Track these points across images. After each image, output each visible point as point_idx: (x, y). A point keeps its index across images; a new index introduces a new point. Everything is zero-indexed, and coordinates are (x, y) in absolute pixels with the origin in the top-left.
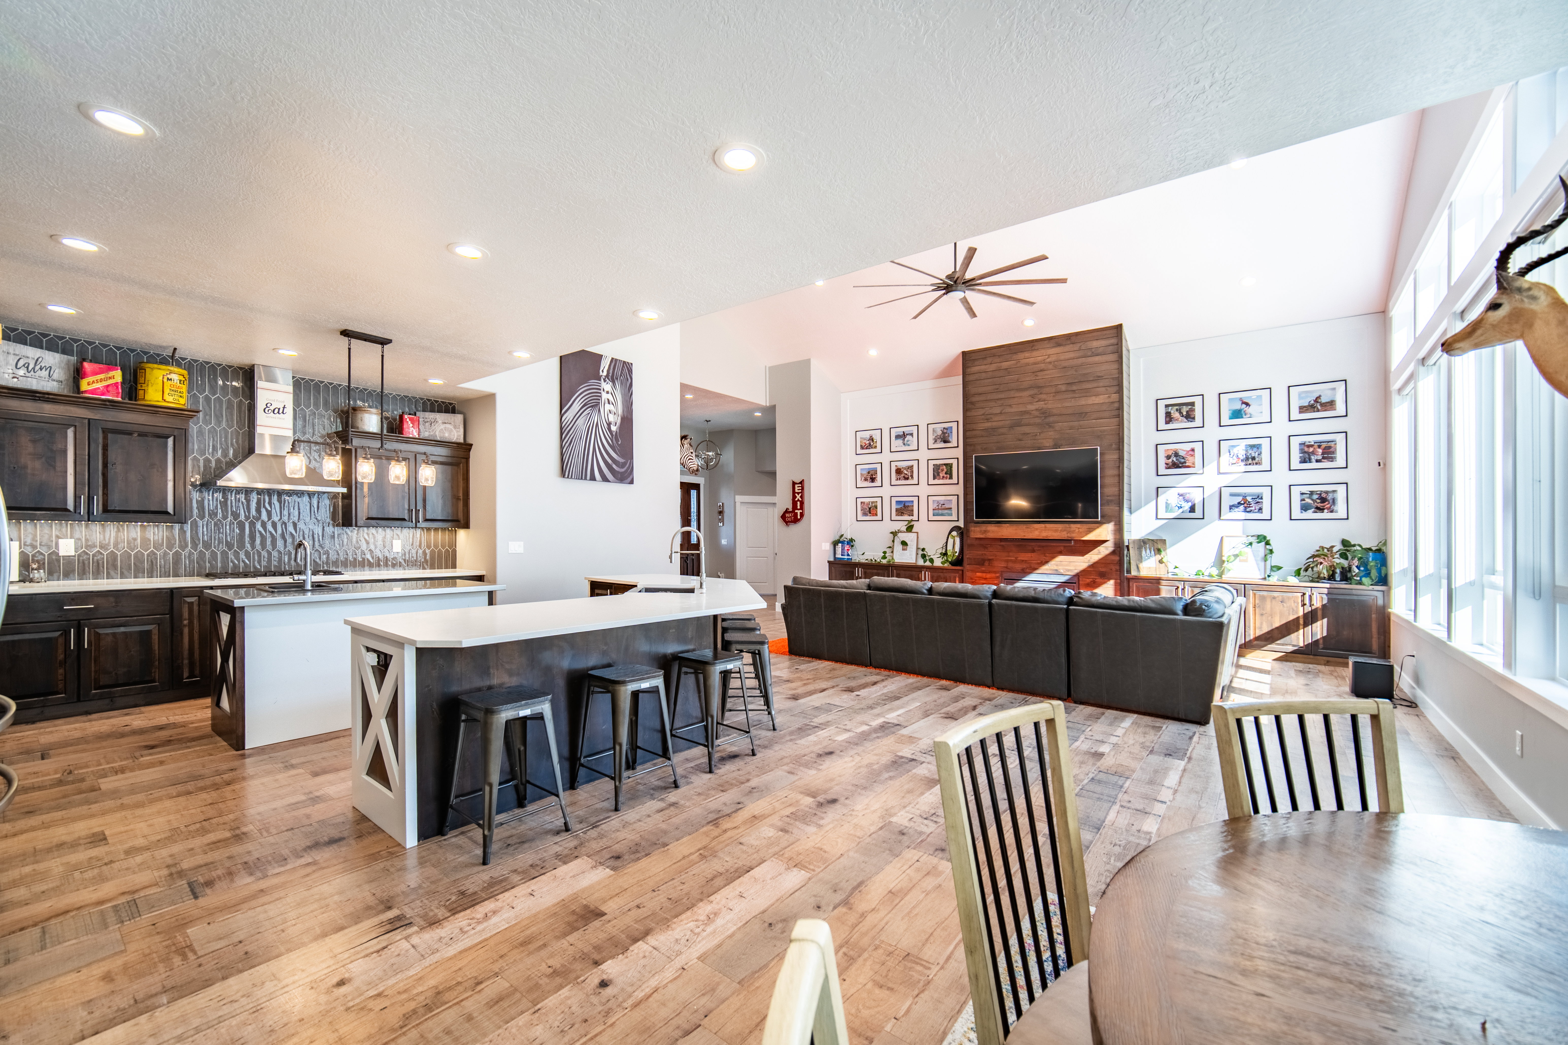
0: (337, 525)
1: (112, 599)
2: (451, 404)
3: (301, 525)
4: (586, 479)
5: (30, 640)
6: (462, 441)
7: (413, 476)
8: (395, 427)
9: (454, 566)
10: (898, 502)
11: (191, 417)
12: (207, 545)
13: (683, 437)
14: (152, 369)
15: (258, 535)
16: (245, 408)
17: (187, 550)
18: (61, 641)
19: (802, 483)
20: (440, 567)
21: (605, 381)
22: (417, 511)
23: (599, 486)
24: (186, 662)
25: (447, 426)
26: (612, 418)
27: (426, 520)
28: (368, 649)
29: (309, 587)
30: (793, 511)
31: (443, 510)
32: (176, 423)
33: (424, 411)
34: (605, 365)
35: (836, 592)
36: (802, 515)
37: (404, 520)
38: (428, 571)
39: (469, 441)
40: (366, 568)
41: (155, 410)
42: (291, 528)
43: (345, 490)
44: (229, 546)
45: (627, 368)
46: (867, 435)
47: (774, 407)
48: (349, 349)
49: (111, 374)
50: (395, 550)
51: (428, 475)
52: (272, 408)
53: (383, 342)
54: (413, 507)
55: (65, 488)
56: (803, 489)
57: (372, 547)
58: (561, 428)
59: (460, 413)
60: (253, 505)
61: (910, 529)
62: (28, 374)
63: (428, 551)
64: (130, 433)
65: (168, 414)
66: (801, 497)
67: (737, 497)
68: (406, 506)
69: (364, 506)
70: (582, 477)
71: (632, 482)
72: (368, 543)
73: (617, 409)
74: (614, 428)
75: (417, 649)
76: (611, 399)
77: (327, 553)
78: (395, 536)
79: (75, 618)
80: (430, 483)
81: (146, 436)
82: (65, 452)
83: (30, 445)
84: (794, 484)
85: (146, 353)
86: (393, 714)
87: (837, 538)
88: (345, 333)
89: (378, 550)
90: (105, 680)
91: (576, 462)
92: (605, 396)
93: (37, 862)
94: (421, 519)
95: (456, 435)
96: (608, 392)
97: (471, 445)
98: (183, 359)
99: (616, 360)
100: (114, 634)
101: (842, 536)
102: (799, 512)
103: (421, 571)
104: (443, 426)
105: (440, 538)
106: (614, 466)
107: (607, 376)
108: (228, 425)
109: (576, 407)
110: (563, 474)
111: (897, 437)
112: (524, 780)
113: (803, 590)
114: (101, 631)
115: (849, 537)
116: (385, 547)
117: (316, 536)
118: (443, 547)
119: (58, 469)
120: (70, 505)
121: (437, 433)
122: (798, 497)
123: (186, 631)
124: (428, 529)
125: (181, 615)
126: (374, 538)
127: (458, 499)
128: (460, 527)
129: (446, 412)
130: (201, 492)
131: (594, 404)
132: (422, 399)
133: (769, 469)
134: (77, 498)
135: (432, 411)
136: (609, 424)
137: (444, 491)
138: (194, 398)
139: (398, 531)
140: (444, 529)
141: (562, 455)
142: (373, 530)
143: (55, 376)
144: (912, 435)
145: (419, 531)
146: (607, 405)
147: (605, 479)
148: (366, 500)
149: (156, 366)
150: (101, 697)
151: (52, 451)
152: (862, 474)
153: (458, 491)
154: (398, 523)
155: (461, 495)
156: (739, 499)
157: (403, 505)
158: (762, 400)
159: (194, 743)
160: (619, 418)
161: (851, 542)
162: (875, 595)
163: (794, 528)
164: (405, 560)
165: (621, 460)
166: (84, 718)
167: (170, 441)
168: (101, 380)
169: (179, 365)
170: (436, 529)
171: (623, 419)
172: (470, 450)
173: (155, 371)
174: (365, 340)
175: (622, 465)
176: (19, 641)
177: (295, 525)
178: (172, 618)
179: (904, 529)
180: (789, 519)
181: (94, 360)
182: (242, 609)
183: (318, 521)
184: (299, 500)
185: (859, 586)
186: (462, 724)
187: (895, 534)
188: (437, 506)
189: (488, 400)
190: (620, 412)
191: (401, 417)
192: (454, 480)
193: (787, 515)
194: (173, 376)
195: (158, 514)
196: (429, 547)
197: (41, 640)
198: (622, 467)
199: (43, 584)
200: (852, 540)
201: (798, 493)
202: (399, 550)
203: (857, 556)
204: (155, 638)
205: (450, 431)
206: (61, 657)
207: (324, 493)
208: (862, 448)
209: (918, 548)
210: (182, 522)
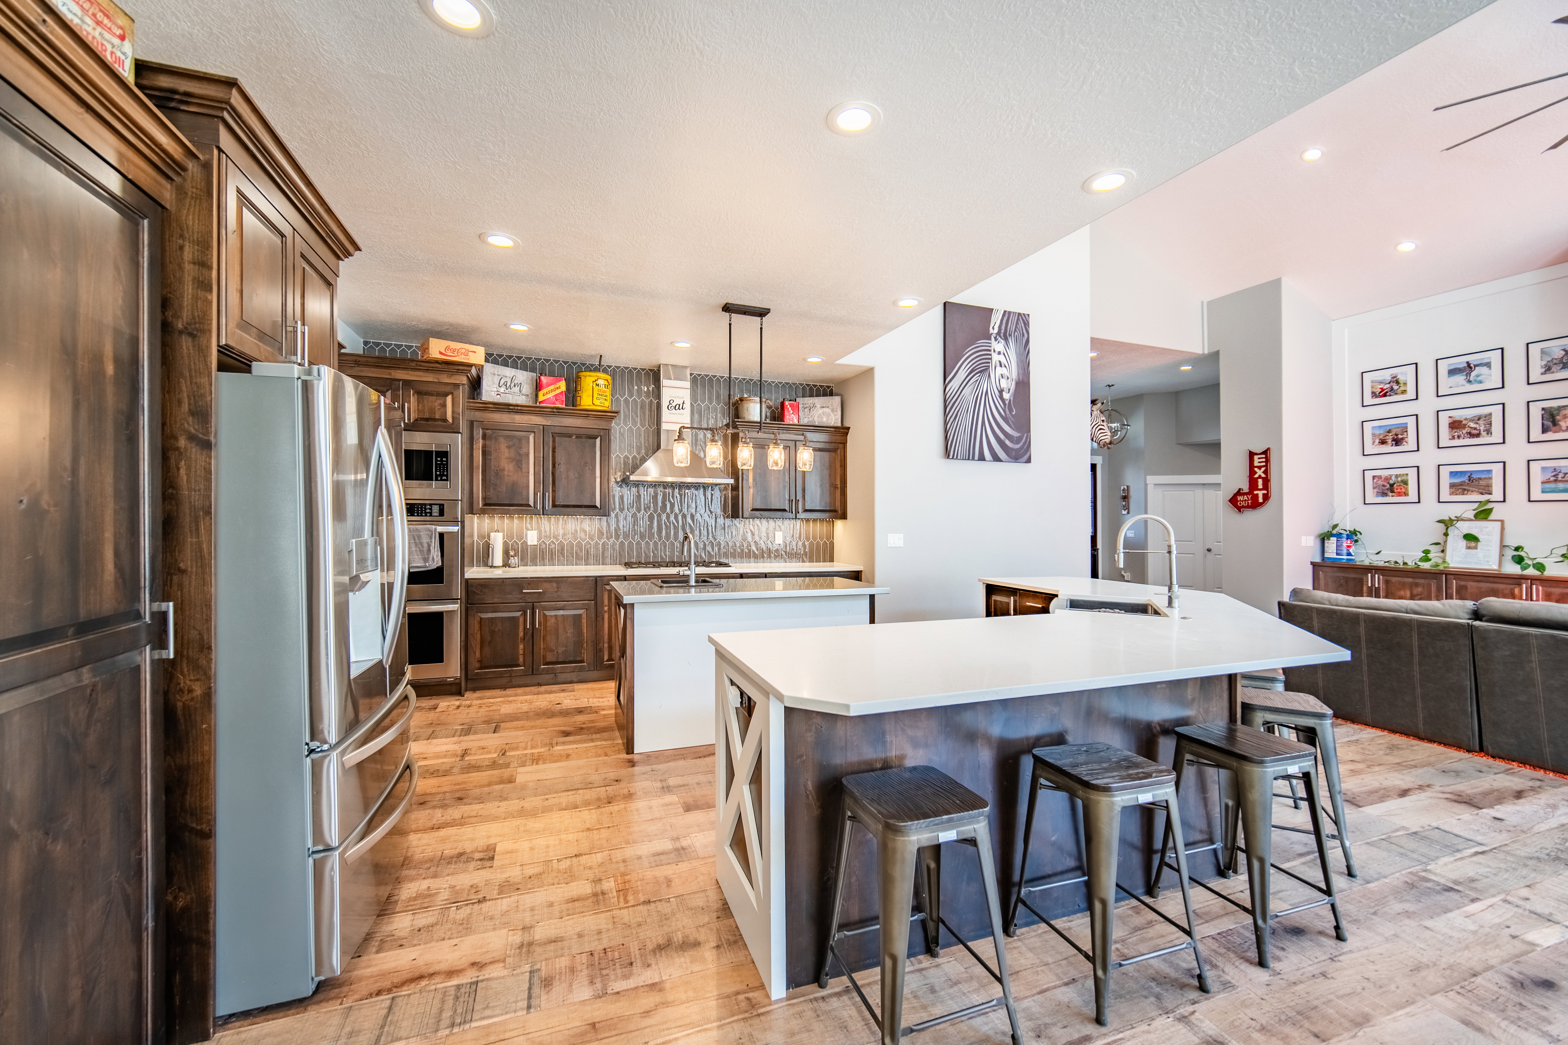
0: (727, 517)
1: (555, 585)
2: (828, 387)
3: (698, 516)
4: (973, 459)
5: (502, 618)
6: (839, 425)
7: (791, 462)
8: (777, 415)
9: (832, 560)
10: (1453, 474)
11: (612, 418)
12: (626, 536)
13: (1093, 402)
14: (585, 377)
15: (664, 526)
16: (654, 407)
17: (611, 541)
18: (521, 620)
19: (1266, 452)
20: (818, 561)
21: (996, 339)
22: (797, 501)
23: (989, 467)
24: (606, 645)
25: (826, 410)
26: (1004, 384)
27: (806, 511)
28: (732, 683)
29: (693, 583)
30: (1251, 492)
31: (821, 500)
32: (601, 424)
33: (803, 396)
34: (996, 320)
35: (1395, 619)
36: (1266, 497)
37: (785, 510)
38: (807, 564)
39: (846, 425)
40: (752, 559)
41: (587, 414)
42: (689, 520)
43: (732, 481)
44: (642, 537)
45: (1023, 320)
46: (1387, 375)
47: (1217, 353)
48: (730, 324)
49: (558, 384)
50: (777, 542)
51: (806, 457)
52: (674, 405)
53: (762, 313)
54: (793, 497)
55: (528, 487)
56: (1267, 461)
57: (757, 538)
58: (945, 401)
59: (837, 395)
60: (660, 498)
61: (1483, 514)
62: (507, 391)
63: (807, 543)
64: (570, 436)
65: (597, 417)
66: (1265, 472)
67: (1148, 477)
68: (787, 497)
69: (749, 499)
70: (969, 457)
71: (1029, 461)
72: (753, 534)
73: (1010, 372)
74: (1006, 396)
75: (785, 707)
76: (1004, 361)
77: (719, 544)
78: (777, 528)
79: (530, 600)
80: (807, 468)
81: (581, 437)
82: (528, 455)
83: (506, 450)
84: (1252, 455)
85: (584, 364)
86: (757, 779)
87: (1327, 529)
88: (728, 308)
89: (762, 542)
90: (550, 657)
91: (961, 442)
92: (995, 358)
93: (435, 876)
94: (800, 510)
95: (834, 420)
96: (999, 353)
97: (848, 428)
98: (609, 367)
99: (1010, 313)
100: (556, 616)
101: (1335, 526)
102: (1260, 494)
103: (801, 564)
104: (821, 411)
105: (818, 529)
106: (1007, 442)
107: (999, 333)
108: (641, 424)
109: (962, 375)
110: (947, 454)
111: (1452, 372)
112: (935, 915)
113: (1317, 609)
114: (547, 613)
115: (1349, 527)
116: (768, 538)
117: (710, 528)
118: (821, 539)
119: (524, 470)
120: (531, 503)
121: (816, 419)
122: (1260, 472)
123: (606, 616)
124: (808, 520)
125: (603, 602)
126: (759, 529)
127: (836, 487)
128: (837, 518)
129: (824, 396)
130: (621, 486)
131: (982, 369)
132: (801, 384)
133: (1209, 438)
134: (535, 494)
135: (811, 396)
136: (1001, 392)
137: (822, 479)
138: (615, 400)
139: (779, 522)
140: (822, 520)
141: (946, 432)
142: (757, 521)
143: (524, 391)
144: (1488, 365)
145: (798, 522)
146: (998, 368)
147: (996, 458)
148: (751, 490)
149: (588, 373)
150: (547, 672)
151: (520, 454)
152: (1374, 435)
153: (835, 479)
154: (780, 513)
155: (838, 483)
156: (1151, 480)
157: (784, 495)
158: (1198, 346)
159: (598, 736)
160: (1014, 383)
161: (1353, 535)
162: (1498, 632)
163: (1251, 516)
164: (786, 552)
165: (1015, 434)
166: (534, 689)
167: (598, 441)
168: (552, 391)
169: (605, 371)
170: (815, 520)
171: (1018, 384)
172: (847, 433)
173: (588, 378)
174: (745, 313)
175: (1017, 440)
176: (496, 618)
177: (692, 517)
178: (596, 604)
179: (1471, 515)
180: (1243, 504)
181: (551, 374)
182: (632, 605)
183: (711, 512)
184: (696, 492)
185: (1452, 612)
186: (848, 823)
187: (1447, 524)
188: (815, 496)
189: (867, 375)
190: (1014, 375)
191: (782, 404)
192: (831, 467)
193: (1240, 498)
194: (600, 382)
195: (589, 509)
196: (808, 539)
197: (509, 618)
198: (1017, 443)
199: (516, 569)
200: (1354, 533)
201: (1260, 468)
202: (781, 542)
203: (1363, 555)
204: (584, 621)
205: (828, 415)
206: (521, 634)
207: (716, 485)
208: (1374, 395)
209: (1503, 547)
210: (606, 514)
